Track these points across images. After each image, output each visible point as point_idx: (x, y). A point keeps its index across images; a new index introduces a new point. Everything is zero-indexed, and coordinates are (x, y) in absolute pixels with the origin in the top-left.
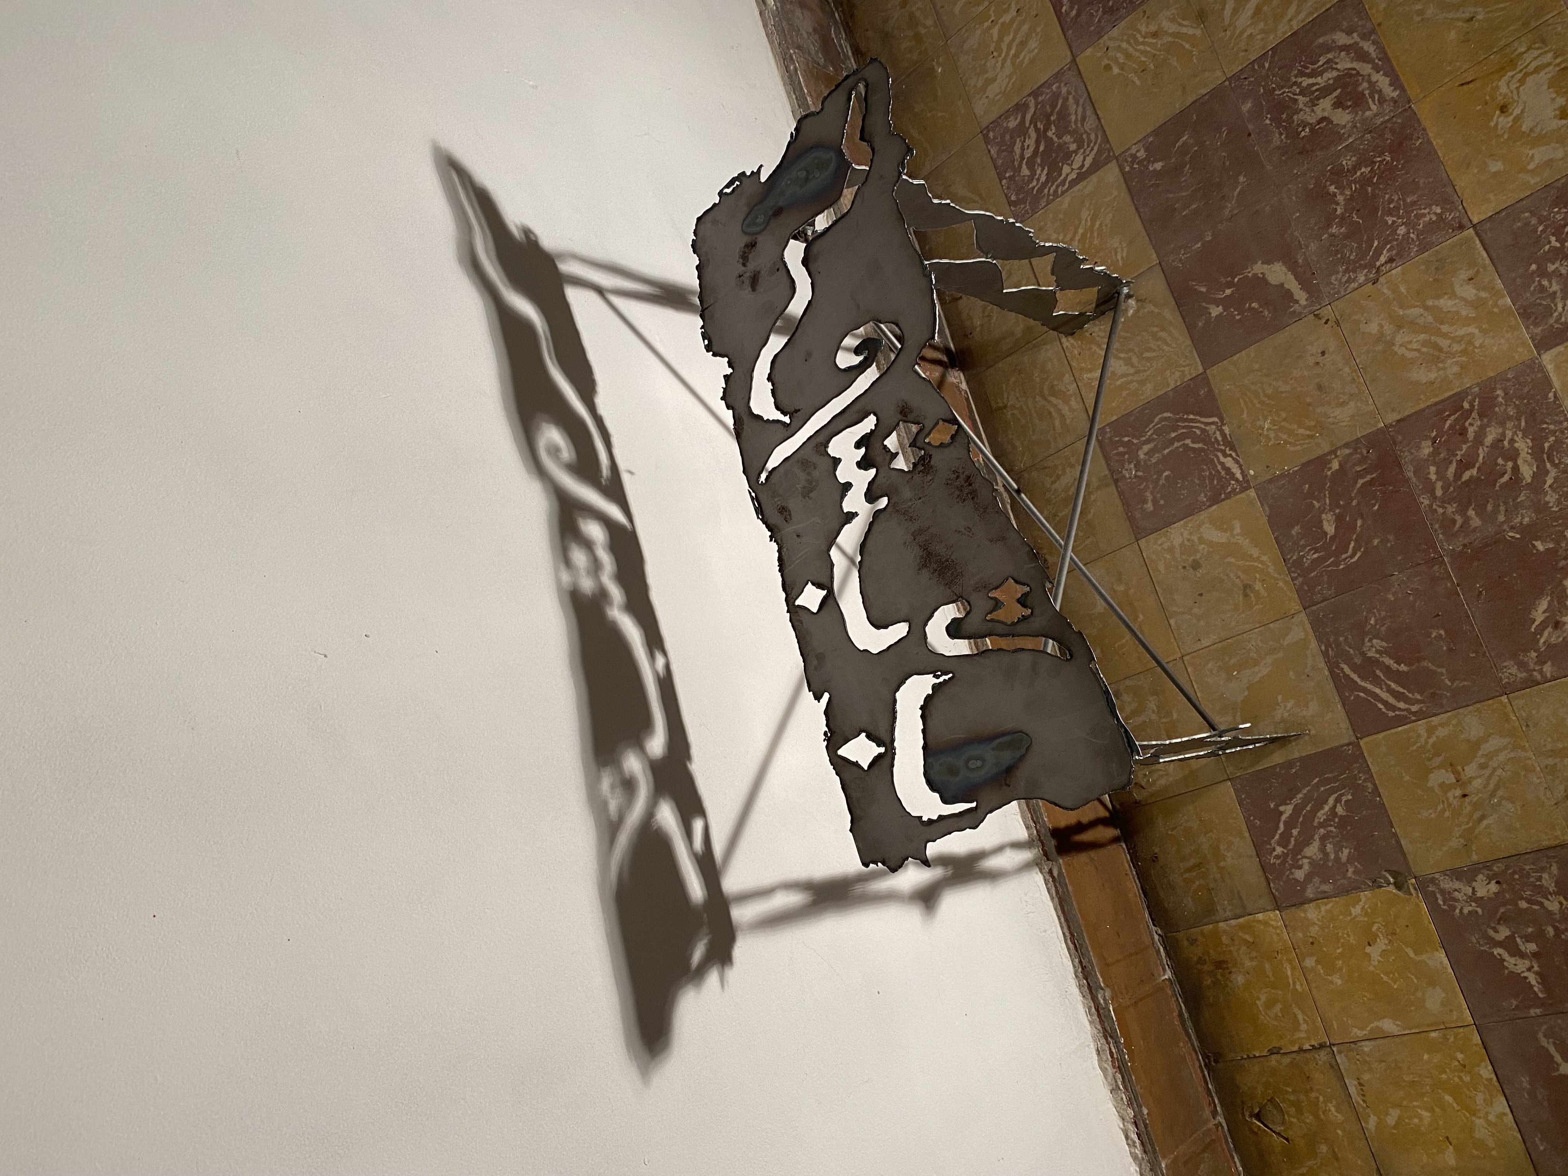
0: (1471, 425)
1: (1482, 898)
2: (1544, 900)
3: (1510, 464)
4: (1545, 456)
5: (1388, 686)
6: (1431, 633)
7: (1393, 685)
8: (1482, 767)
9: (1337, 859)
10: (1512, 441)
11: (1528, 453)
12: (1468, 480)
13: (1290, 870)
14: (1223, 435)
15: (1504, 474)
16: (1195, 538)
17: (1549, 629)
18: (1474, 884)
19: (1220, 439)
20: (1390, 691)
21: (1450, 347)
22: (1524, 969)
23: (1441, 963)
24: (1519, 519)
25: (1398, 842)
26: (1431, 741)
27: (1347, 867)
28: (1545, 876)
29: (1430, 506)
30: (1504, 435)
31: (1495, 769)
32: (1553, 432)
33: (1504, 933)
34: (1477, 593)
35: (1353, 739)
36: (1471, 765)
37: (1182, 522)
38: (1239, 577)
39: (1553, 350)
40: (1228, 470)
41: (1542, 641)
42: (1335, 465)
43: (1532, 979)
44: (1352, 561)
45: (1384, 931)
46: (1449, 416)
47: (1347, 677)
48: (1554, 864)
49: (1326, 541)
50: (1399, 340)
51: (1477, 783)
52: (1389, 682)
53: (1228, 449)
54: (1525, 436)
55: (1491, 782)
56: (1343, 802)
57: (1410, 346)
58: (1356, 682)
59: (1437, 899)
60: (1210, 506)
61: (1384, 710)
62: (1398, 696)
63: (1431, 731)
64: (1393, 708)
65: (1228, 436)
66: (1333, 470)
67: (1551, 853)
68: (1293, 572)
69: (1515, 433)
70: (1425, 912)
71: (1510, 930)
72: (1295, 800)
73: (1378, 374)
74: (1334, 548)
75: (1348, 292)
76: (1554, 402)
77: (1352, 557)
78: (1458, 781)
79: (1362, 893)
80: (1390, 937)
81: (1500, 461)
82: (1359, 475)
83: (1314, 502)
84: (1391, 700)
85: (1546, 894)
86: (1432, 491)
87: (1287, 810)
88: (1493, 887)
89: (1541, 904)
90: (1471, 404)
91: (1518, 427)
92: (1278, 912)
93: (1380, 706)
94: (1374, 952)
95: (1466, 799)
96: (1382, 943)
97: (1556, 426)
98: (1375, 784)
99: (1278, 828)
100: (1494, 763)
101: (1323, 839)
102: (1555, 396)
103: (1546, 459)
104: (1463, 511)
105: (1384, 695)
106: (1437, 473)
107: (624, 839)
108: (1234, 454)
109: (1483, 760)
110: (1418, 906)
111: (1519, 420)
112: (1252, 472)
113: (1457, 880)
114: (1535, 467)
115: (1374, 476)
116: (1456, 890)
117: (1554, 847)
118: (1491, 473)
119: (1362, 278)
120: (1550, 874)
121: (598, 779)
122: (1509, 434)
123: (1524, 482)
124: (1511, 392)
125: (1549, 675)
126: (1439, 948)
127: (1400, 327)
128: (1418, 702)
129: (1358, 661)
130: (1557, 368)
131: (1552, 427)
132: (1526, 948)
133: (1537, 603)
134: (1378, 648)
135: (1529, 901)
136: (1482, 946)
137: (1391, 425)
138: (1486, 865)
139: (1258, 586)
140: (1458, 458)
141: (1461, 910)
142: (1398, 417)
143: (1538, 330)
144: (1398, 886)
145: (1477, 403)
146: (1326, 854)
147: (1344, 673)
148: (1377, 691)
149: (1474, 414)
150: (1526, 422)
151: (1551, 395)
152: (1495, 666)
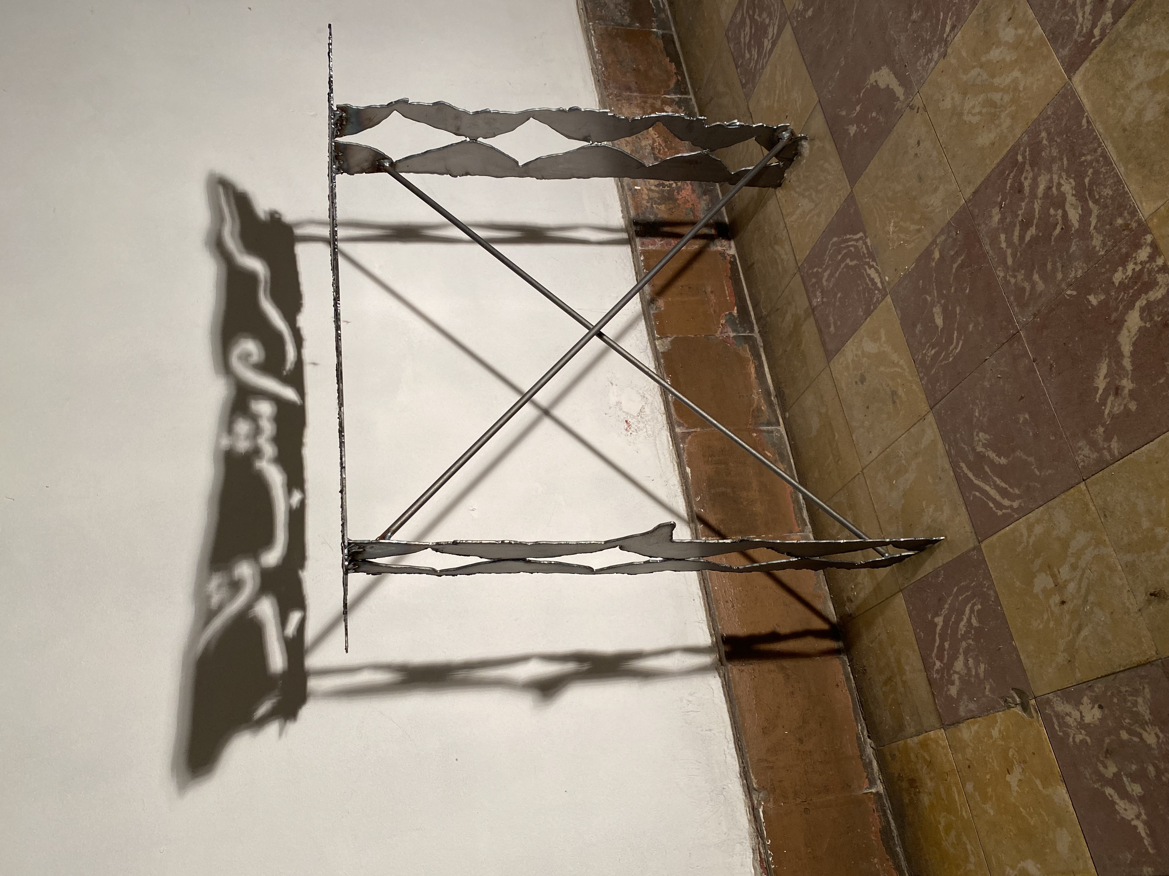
0: (1026, 178)
1: (1089, 724)
2: (1142, 731)
3: (1060, 212)
4: (1087, 193)
5: (994, 482)
6: (1019, 419)
7: (998, 481)
8: (1074, 567)
9: (977, 675)
10: (1059, 185)
11: (1073, 195)
12: (1030, 240)
13: (947, 686)
14: (867, 248)
15: (1057, 224)
16: (859, 353)
17: (1111, 398)
18: (1081, 707)
19: (865, 252)
20: (997, 487)
21: (1002, 99)
22: (1133, 817)
23: (1064, 800)
24: (1073, 275)
25: (1018, 656)
26: (1031, 541)
27: (984, 683)
28: (1140, 700)
29: (1005, 277)
30: (1051, 180)
31: (1084, 571)
32: (1091, 162)
33: (1111, 770)
34: (1049, 366)
35: (977, 544)
36: (1064, 566)
37: (851, 339)
38: (888, 385)
39: (1081, 69)
40: (872, 280)
41: (1107, 412)
42: (937, 255)
43: (1142, 829)
44: (957, 351)
45: (1017, 758)
46: (1008, 175)
47: (966, 475)
48: (1146, 686)
49: (938, 334)
50: (967, 106)
51: (1072, 587)
52: (995, 478)
53: (871, 260)
54: (1069, 176)
55: (1082, 585)
56: (975, 613)
57: (974, 111)
58: (973, 481)
59: (1053, 724)
60: (866, 319)
61: (994, 509)
62: (1004, 493)
63: (1030, 528)
64: (999, 506)
65: (870, 248)
66: (936, 260)
67: (1142, 672)
68: (921, 372)
69: (1060, 177)
70: (1046, 739)
71: (1117, 766)
72: (943, 610)
73: (956, 149)
74: (944, 341)
75: (929, 73)
76: (1088, 127)
77: (956, 348)
78: (1056, 586)
79: (997, 714)
80: (1022, 765)
81: (1052, 211)
82: (953, 259)
83: (927, 297)
84: (998, 497)
85: (1143, 724)
86: (1004, 262)
87: (939, 620)
88: (1097, 713)
89: (1140, 736)
90: (1024, 157)
91: (1061, 168)
92: (943, 730)
93: (991, 505)
94: (1013, 779)
95: (1065, 607)
96: (1017, 770)
97: (1092, 155)
98: (996, 592)
99: (935, 641)
100: (1082, 564)
101: (966, 652)
102: (1088, 122)
103: (1087, 196)
104: (1029, 277)
105: (993, 492)
106: (1006, 241)
107: (218, 623)
108: (875, 264)
109: (1073, 560)
110: (1039, 732)
111: (1061, 159)
112: (887, 278)
113: (1067, 702)
114: (1080, 209)
115: (963, 257)
116: (1067, 714)
117: (1144, 665)
118: (1047, 225)
119: (936, 55)
120: (1144, 698)
121: (208, 580)
122: (1055, 177)
123: (1073, 229)
124: (1053, 130)
125: (1116, 453)
126: (1061, 783)
127: (965, 94)
128: (1019, 497)
129: (971, 457)
130: (1086, 88)
131: (1089, 158)
132: (1133, 790)
133: (1098, 368)
134: (984, 441)
135: (1130, 732)
136: (1094, 782)
137: (970, 200)
138: (1088, 684)
139: (901, 392)
140: (1020, 218)
141: (1074, 738)
142: (973, 190)
143: (1065, 52)
144: (1025, 707)
145: (1027, 153)
146: (969, 669)
147: (963, 471)
148: (987, 488)
149: (1027, 167)
150: (1068, 160)
151: (1084, 121)
152: (1072, 448)
